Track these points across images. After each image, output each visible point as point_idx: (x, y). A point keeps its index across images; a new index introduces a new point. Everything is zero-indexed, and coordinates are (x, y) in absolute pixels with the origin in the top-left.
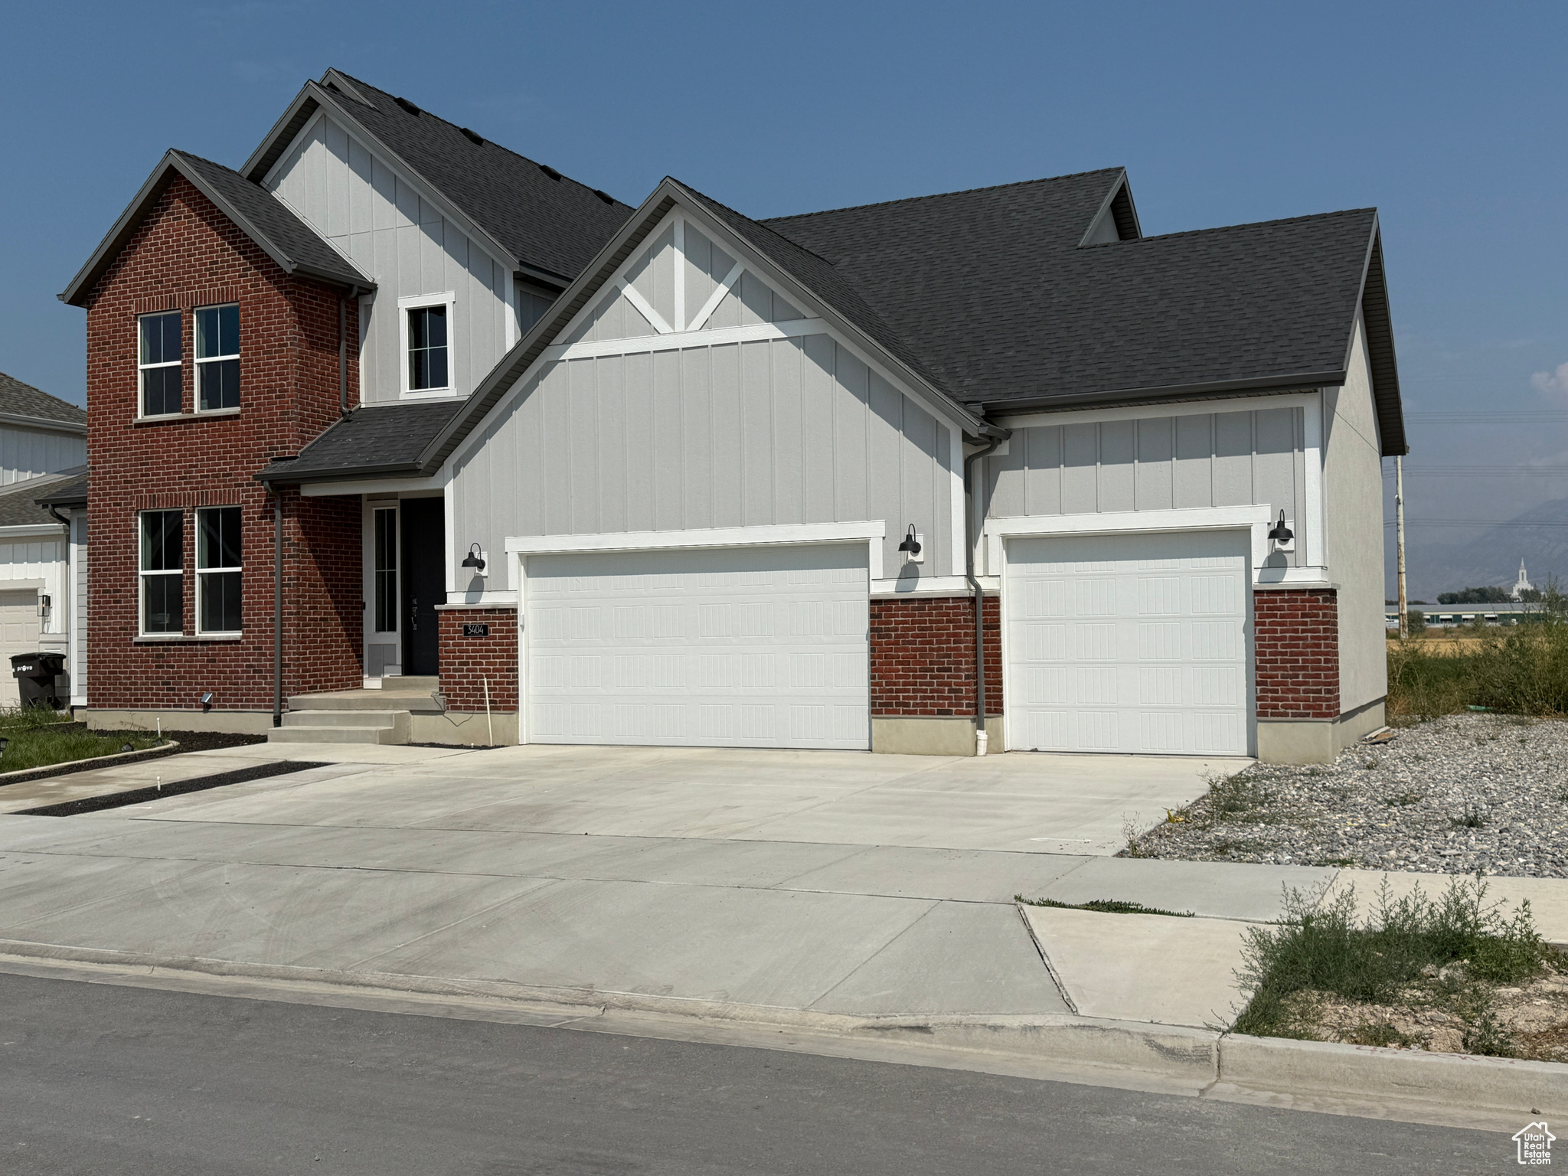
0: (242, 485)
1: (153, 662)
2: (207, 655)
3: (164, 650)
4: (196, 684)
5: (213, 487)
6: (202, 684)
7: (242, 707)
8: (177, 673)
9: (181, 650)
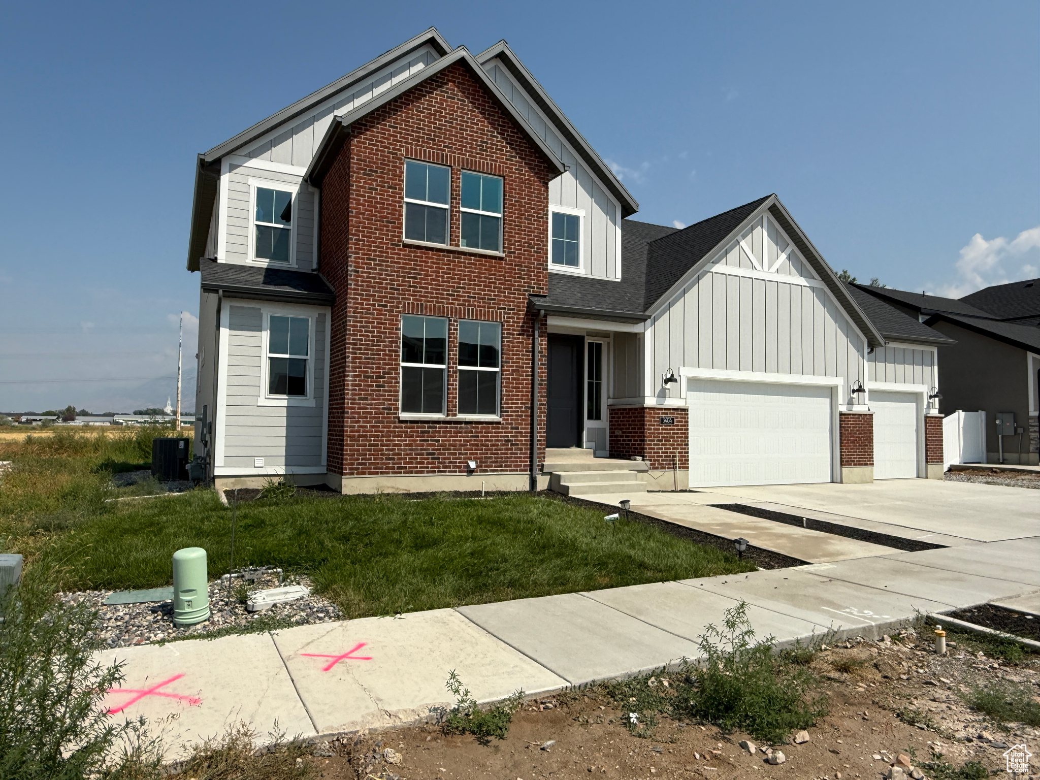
0: (504, 309)
1: (418, 436)
2: (471, 432)
3: (429, 427)
4: (460, 454)
5: (479, 306)
6: (466, 454)
7: (501, 471)
8: (441, 445)
9: (446, 428)
